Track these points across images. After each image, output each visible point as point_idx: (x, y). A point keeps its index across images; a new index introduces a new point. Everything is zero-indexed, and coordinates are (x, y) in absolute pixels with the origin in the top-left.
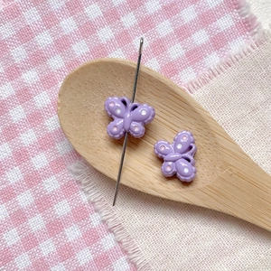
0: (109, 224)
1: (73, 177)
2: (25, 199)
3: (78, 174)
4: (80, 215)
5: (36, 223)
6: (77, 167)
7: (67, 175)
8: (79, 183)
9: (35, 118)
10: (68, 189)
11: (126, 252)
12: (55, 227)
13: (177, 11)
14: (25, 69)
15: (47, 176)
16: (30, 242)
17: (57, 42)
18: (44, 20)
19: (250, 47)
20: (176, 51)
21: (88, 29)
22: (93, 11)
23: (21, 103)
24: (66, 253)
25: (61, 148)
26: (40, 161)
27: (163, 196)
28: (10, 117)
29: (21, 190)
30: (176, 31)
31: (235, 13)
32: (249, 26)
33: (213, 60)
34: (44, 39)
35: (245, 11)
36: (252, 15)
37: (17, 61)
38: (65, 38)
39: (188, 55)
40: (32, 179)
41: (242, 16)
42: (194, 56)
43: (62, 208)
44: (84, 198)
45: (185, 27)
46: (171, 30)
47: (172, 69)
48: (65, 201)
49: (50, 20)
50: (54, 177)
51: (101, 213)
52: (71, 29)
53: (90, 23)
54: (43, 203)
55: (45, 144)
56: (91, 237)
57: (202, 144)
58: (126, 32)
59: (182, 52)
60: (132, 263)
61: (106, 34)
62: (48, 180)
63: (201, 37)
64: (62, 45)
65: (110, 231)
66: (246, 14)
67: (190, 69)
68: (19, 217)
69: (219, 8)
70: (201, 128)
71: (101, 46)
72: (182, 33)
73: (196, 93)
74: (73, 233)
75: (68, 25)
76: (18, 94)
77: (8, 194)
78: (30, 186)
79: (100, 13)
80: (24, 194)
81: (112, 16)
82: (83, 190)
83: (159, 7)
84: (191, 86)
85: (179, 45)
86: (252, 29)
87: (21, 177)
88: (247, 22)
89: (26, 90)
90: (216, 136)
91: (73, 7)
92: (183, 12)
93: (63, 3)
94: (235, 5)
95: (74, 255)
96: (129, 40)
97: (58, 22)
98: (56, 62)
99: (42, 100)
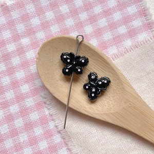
0: (59, 128)
1: (42, 100)
2: (14, 109)
3: (45, 98)
4: (43, 121)
5: (19, 123)
6: (45, 94)
7: (39, 98)
8: (45, 103)
9: (25, 64)
10: (39, 106)
11: (67, 144)
12: (29, 127)
13: (111, 14)
14: (23, 37)
15: (28, 97)
16: (14, 133)
17: (42, 24)
18: (36, 11)
19: (149, 38)
20: (107, 36)
21: (60, 19)
22: (64, 9)
23: (19, 55)
24: (33, 142)
25: (37, 83)
26: (25, 88)
27: (90, 115)
28: (12, 62)
29: (13, 104)
30: (109, 25)
31: (144, 18)
32: (150, 26)
33: (128, 43)
34: (36, 21)
35: (149, 18)
36: (152, 21)
37: (19, 32)
38: (47, 22)
39: (114, 39)
40: (20, 98)
41: (147, 20)
42: (118, 40)
43: (34, 116)
44: (47, 112)
45: (114, 23)
46: (107, 24)
47: (105, 46)
48: (36, 112)
49: (40, 11)
50: (31, 99)
51: (55, 121)
52: (51, 18)
53: (62, 15)
54: (24, 112)
55: (29, 79)
56: (48, 135)
57: (115, 88)
58: (81, 23)
59: (111, 37)
61: (70, 22)
62: (28, 100)
63: (122, 30)
64: (45, 26)
65: (59, 132)
66: (149, 20)
67: (114, 47)
68: (9, 118)
69: (134, 15)
70: (116, 79)
71: (66, 29)
72: (112, 26)
73: (116, 60)
74: (38, 131)
75: (50, 15)
76: (18, 50)
77: (5, 105)
78: (18, 102)
79: (68, 10)
80: (14, 106)
81: (74, 13)
82: (47, 107)
83: (101, 10)
84: (114, 56)
85: (109, 33)
86: (151, 29)
87: (13, 96)
88: (149, 24)
89: (22, 48)
90: (124, 84)
91: (54, 6)
92: (114, 15)
93: (48, 3)
94: (144, 14)
95: (38, 143)
96: (82, 27)
97: (44, 13)
98: (41, 35)
99: (30, 55)
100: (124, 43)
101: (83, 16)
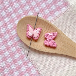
0: (30, 60)
1: (19, 47)
4: (22, 57)
5: (10, 60)
6: (21, 45)
8: (21, 49)
9: (8, 31)
10: (18, 51)
11: (35, 67)
12: (15, 61)
14: (5, 18)
16: (8, 65)
17: (14, 10)
18: (10, 4)
20: (47, 12)
23: (4, 27)
24: (18, 68)
25: (16, 39)
28: (1, 31)
29: (5, 51)
30: (47, 6)
31: (63, 1)
32: (67, 4)
33: (57, 14)
34: (10, 9)
36: (67, 1)
37: (3, 15)
38: (16, 9)
39: (50, 13)
40: (8, 48)
41: (65, 1)
42: (52, 13)
44: (23, 53)
46: (45, 6)
47: (46, 16)
48: (18, 54)
49: (12, 4)
52: (18, 6)
53: (23, 5)
54: (12, 55)
55: (11, 38)
56: (25, 64)
58: (33, 7)
60: (37, 70)
61: (27, 7)
62: (13, 48)
63: (53, 8)
64: (15, 11)
65: (30, 61)
67: (51, 16)
68: (5, 59)
71: (26, 11)
72: (48, 6)
73: (53, 23)
74: (20, 63)
75: (17, 5)
76: (4, 25)
77: (2, 53)
78: (8, 50)
79: (25, 2)
81: (29, 2)
82: (22, 51)
85: (47, 10)
86: (67, 5)
87: (5, 48)
88: (66, 3)
89: (6, 23)
90: (61, 34)
92: (48, 1)
95: (21, 69)
96: (34, 9)
97: (14, 4)
98: (14, 16)
99: (10, 26)
100: (55, 14)
101: (33, 3)
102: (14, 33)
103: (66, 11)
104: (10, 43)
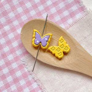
0: (35, 79)
1: (22, 63)
3: (23, 61)
4: (25, 76)
5: (9, 79)
7: (20, 62)
9: (9, 42)
11: (41, 89)
13: (58, 4)
14: (5, 25)
15: (13, 62)
16: (7, 86)
17: (16, 16)
18: (11, 9)
21: (27, 11)
22: (28, 5)
23: (4, 37)
29: (4, 68)
30: (57, 11)
31: (78, 5)
32: (83, 9)
33: (70, 21)
34: (12, 15)
35: (81, 4)
36: (83, 5)
37: (2, 22)
38: (19, 14)
39: (61, 20)
41: (80, 6)
43: (19, 74)
44: (26, 70)
46: (56, 11)
48: (19, 71)
49: (13, 8)
50: (15, 63)
52: (21, 11)
53: (27, 9)
55: (12, 51)
58: (40, 12)
59: (60, 19)
62: (13, 64)
63: (66, 13)
64: (18, 17)
65: (35, 81)
66: (82, 5)
69: (72, 3)
72: (60, 12)
75: (20, 10)
76: (3, 34)
78: (7, 66)
79: (31, 5)
80: (5, 69)
81: (35, 6)
82: (26, 67)
83: (51, 3)
85: (58, 16)
86: (84, 10)
87: (4, 63)
88: (82, 8)
89: (5, 33)
90: (76, 45)
91: (21, 4)
92: (60, 5)
93: (18, 2)
94: (78, 2)
95: (23, 90)
98: (16, 23)
99: (11, 36)
100: (68, 21)
101: (41, 8)
102: (15, 44)
103: (82, 17)
104: (10, 57)
